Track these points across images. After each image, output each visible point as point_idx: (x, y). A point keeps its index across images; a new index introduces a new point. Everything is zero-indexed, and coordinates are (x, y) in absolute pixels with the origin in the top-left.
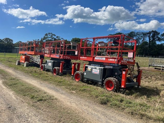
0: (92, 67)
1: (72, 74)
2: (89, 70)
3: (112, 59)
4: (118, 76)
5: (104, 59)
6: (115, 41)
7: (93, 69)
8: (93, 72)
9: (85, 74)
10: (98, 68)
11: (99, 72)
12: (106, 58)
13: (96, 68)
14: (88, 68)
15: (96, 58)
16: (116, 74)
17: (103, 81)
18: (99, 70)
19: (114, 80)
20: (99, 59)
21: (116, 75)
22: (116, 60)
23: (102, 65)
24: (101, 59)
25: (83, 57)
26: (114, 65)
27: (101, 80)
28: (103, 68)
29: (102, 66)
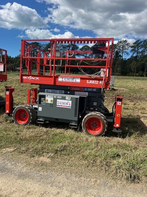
0: (55, 95)
1: (7, 112)
2: (49, 102)
3: (94, 81)
4: (99, 108)
5: (78, 80)
6: (98, 48)
7: (58, 100)
8: (57, 105)
9: (40, 109)
10: (68, 97)
11: (71, 104)
12: (81, 79)
13: (64, 98)
14: (47, 98)
15: (60, 79)
16: (95, 104)
17: (80, 120)
18: (71, 101)
19: (102, 117)
20: (68, 81)
21: (95, 106)
22: (101, 82)
23: (69, 90)
24: (71, 80)
25: (30, 77)
26: (90, 90)
27: (76, 119)
28: (78, 97)
29: (69, 92)
